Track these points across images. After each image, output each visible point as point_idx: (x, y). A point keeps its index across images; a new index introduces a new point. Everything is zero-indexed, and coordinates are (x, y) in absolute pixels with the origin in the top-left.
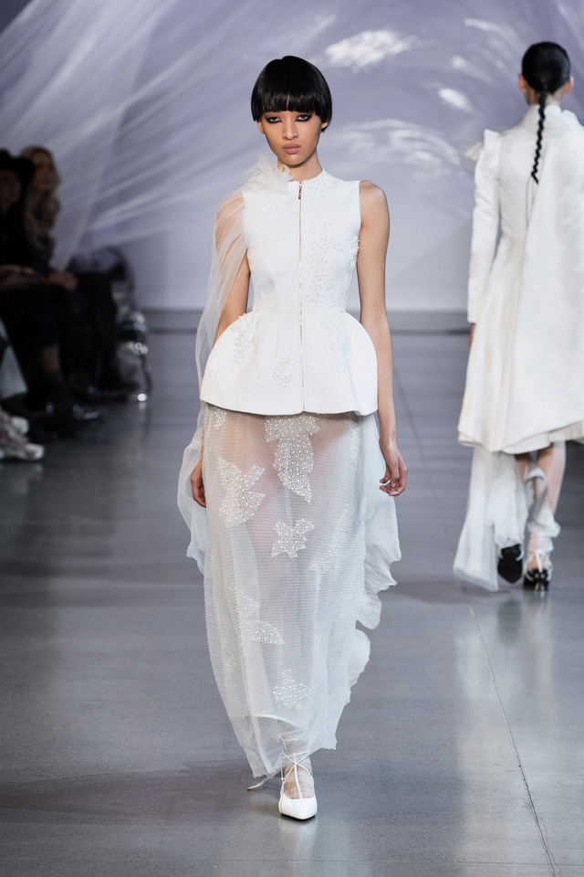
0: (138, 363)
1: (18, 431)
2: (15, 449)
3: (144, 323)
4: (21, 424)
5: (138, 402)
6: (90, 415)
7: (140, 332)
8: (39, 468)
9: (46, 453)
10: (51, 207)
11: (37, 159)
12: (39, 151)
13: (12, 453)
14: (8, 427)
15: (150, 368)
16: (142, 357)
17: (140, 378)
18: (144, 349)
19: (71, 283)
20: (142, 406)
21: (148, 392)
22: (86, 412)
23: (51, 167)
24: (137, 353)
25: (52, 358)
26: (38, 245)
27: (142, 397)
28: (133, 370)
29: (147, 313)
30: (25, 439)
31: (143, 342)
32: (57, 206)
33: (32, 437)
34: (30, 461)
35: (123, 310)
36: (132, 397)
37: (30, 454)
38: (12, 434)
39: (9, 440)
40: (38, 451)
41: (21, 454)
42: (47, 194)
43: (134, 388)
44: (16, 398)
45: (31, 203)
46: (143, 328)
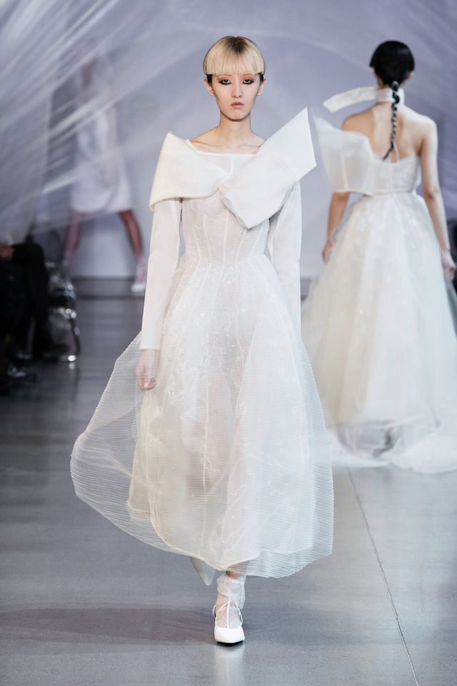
0: (68, 326)
3: (73, 290)
5: (69, 362)
6: (20, 374)
7: (70, 297)
15: (77, 331)
16: (71, 321)
17: (69, 341)
18: (74, 315)
20: (72, 366)
21: (77, 353)
24: (67, 317)
27: (72, 358)
28: (63, 333)
29: (76, 281)
31: (73, 308)
35: (55, 279)
36: (63, 358)
46: (72, 295)
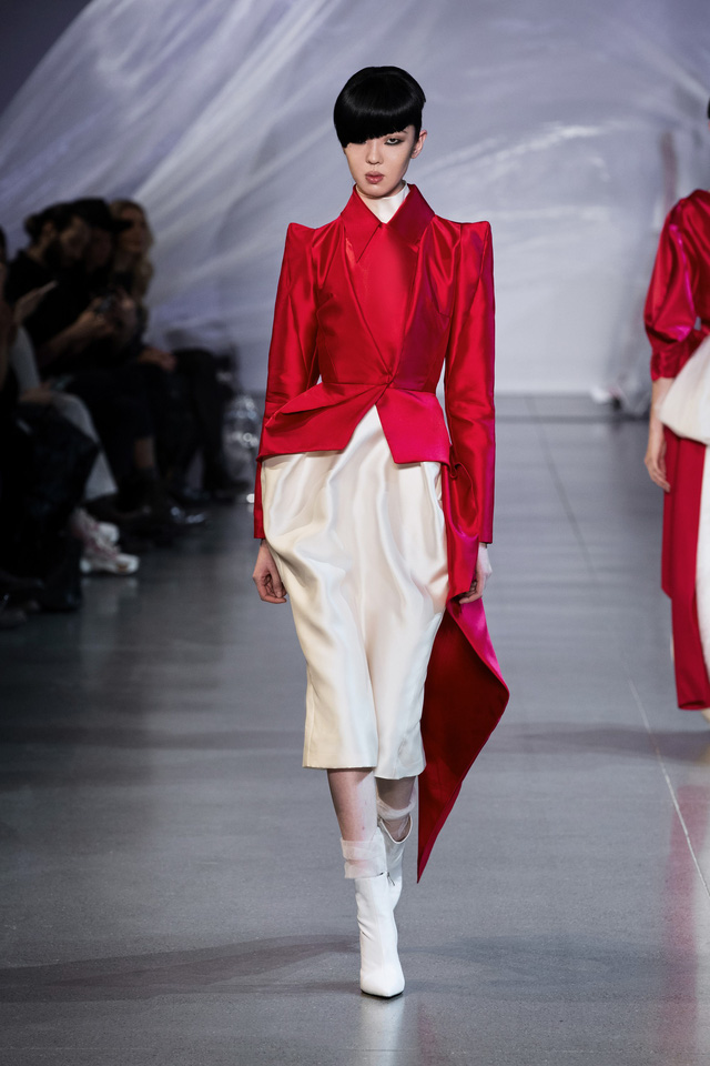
0: (247, 457)
1: (107, 539)
2: (104, 560)
3: (255, 410)
4: (109, 532)
5: (248, 503)
6: (193, 520)
7: (250, 421)
8: (132, 583)
9: (142, 565)
10: (144, 270)
11: (127, 215)
13: (100, 565)
14: (94, 534)
17: (247, 475)
18: (254, 441)
19: (168, 364)
22: (187, 515)
23: (144, 224)
24: (245, 445)
25: (146, 452)
28: (241, 466)
30: (116, 549)
31: (252, 431)
32: (151, 270)
33: (124, 545)
34: (122, 574)
36: (241, 497)
37: (122, 567)
38: (101, 542)
39: (97, 549)
40: (132, 563)
41: (111, 567)
42: (138, 257)
43: (243, 487)
44: (104, 499)
46: (253, 416)
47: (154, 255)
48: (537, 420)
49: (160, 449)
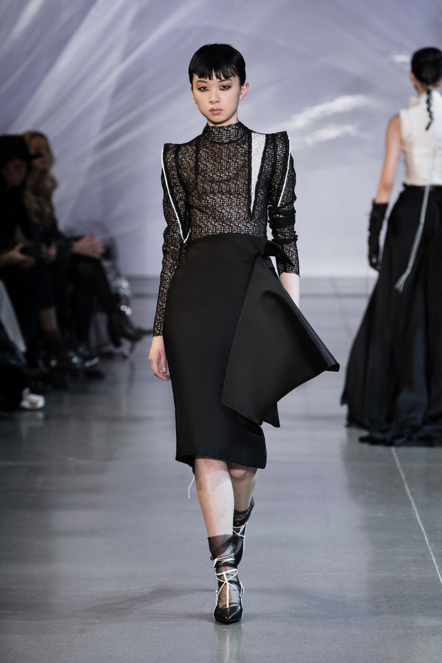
3: (128, 288)
7: (125, 296)
10: (49, 184)
12: (36, 135)
26: (35, 220)
29: (131, 279)
31: (128, 304)
32: (54, 184)
34: (34, 409)
37: (34, 404)
40: (40, 401)
42: (44, 173)
45: (30, 182)
46: (127, 292)
47: (56, 171)
48: (338, 296)
49: (60, 317)
